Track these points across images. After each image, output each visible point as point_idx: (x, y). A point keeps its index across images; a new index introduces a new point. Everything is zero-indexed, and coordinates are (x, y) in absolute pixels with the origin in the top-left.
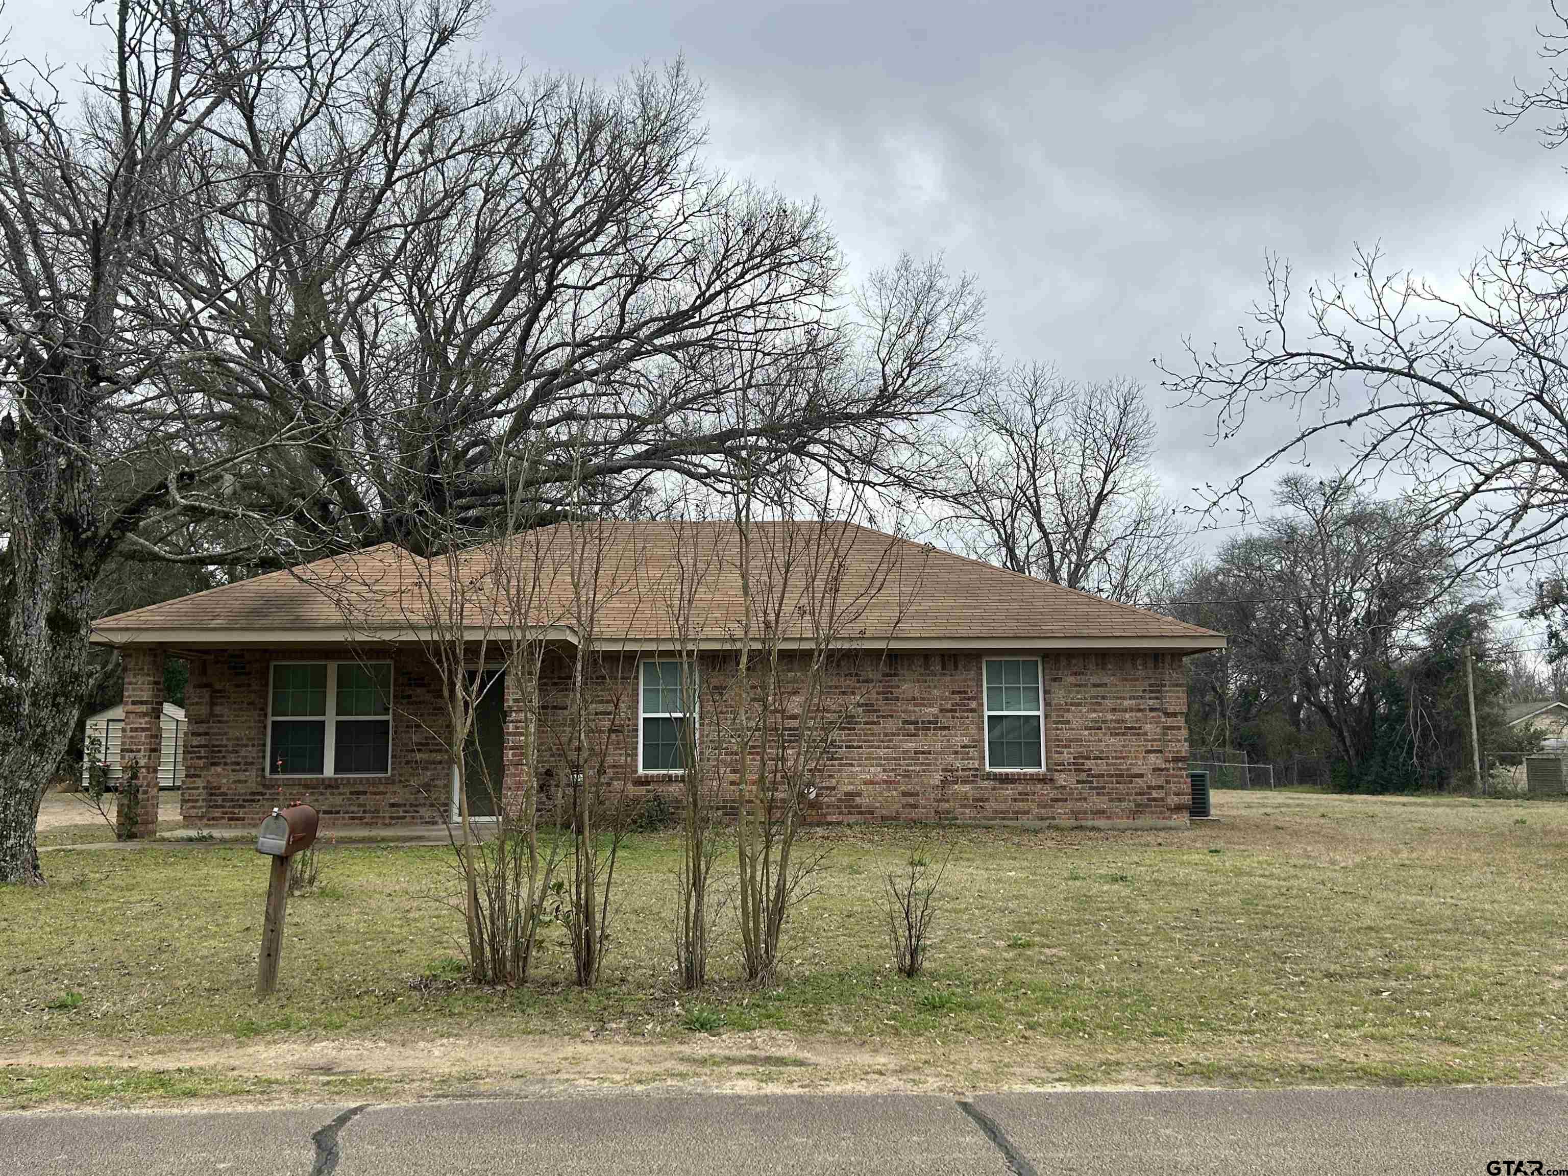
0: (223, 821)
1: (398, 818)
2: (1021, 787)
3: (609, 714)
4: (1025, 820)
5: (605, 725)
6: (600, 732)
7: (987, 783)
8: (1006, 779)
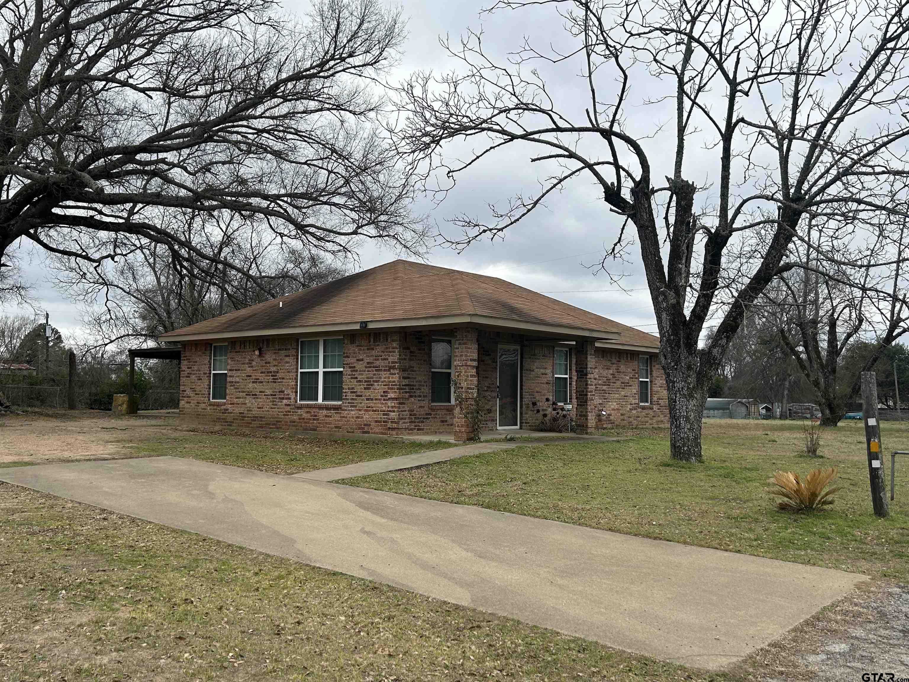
0: (416, 431)
2: (646, 411)
3: (546, 374)
4: (647, 425)
5: (545, 380)
6: (543, 384)
7: (639, 410)
8: (643, 408)
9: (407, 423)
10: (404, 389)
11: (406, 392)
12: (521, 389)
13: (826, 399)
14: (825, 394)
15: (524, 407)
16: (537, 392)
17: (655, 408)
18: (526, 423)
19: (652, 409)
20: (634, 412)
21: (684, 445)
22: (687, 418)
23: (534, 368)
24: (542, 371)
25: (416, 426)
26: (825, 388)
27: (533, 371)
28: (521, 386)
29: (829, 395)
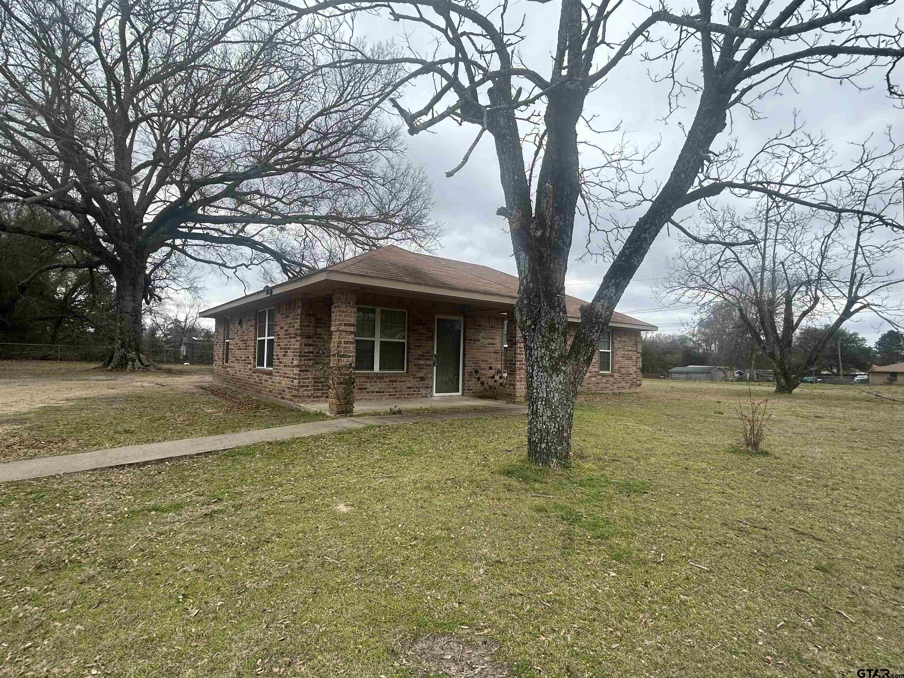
0: (323, 399)
1: (412, 394)
2: (607, 378)
3: (493, 344)
4: (607, 391)
5: (492, 350)
6: (491, 353)
7: (599, 377)
8: (604, 376)
9: (310, 390)
10: (307, 356)
11: (309, 360)
12: (464, 357)
13: (782, 370)
14: (781, 365)
15: (466, 374)
16: (483, 361)
17: (616, 375)
18: (468, 390)
19: (612, 376)
20: (594, 379)
21: (541, 442)
22: (548, 402)
23: (480, 337)
24: (490, 341)
25: (323, 394)
26: (781, 359)
27: (478, 341)
28: (464, 355)
29: (784, 366)
